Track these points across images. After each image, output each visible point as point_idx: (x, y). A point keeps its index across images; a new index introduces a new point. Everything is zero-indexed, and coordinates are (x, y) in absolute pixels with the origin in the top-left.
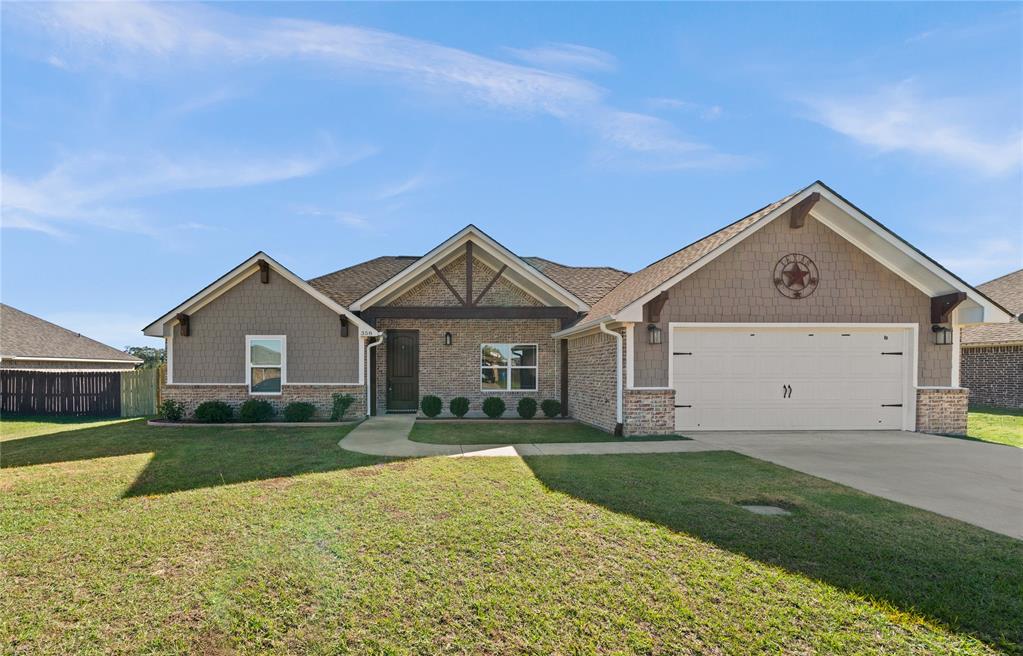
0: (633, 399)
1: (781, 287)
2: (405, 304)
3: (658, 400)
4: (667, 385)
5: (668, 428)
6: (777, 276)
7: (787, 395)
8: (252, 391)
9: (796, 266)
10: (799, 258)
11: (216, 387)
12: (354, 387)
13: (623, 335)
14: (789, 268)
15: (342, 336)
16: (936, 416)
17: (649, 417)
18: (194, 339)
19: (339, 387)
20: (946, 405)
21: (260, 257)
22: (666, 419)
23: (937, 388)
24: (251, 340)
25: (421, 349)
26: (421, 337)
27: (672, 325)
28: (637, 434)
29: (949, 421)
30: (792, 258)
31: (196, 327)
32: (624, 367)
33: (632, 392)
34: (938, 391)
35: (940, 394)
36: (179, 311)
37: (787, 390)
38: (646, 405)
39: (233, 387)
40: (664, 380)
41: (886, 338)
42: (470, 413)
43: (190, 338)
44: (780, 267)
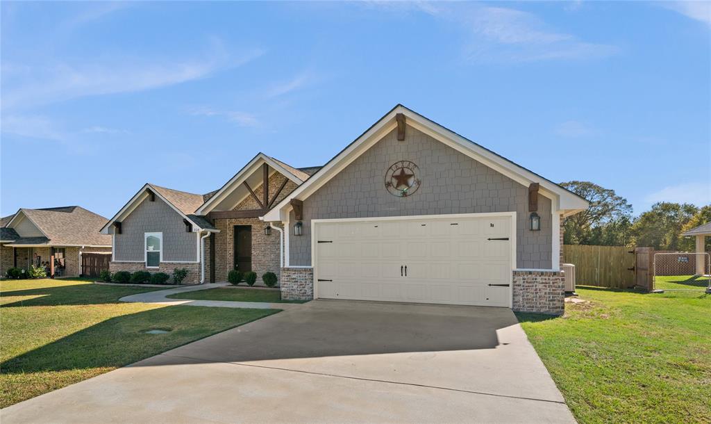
0: (286, 274)
1: (391, 189)
2: (244, 208)
3: (301, 275)
4: (311, 265)
5: (308, 296)
6: (388, 179)
7: (404, 274)
8: (148, 265)
9: (403, 172)
10: (406, 164)
11: (130, 263)
12: (193, 264)
13: (283, 229)
14: (398, 173)
15: (187, 231)
16: (531, 296)
17: (295, 287)
18: (123, 236)
19: (186, 264)
20: (540, 286)
21: (147, 187)
22: (306, 289)
23: (531, 270)
24: (147, 235)
25: (253, 238)
26: (252, 230)
27: (313, 221)
28: (288, 298)
29: (544, 301)
30: (400, 165)
31: (125, 229)
32: (284, 251)
33: (288, 269)
34: (530, 273)
35: (534, 276)
36: (114, 220)
37: (404, 270)
38: (293, 279)
39: (138, 263)
40: (309, 262)
41: (492, 225)
42: (257, 283)
43: (122, 235)
44: (391, 173)
